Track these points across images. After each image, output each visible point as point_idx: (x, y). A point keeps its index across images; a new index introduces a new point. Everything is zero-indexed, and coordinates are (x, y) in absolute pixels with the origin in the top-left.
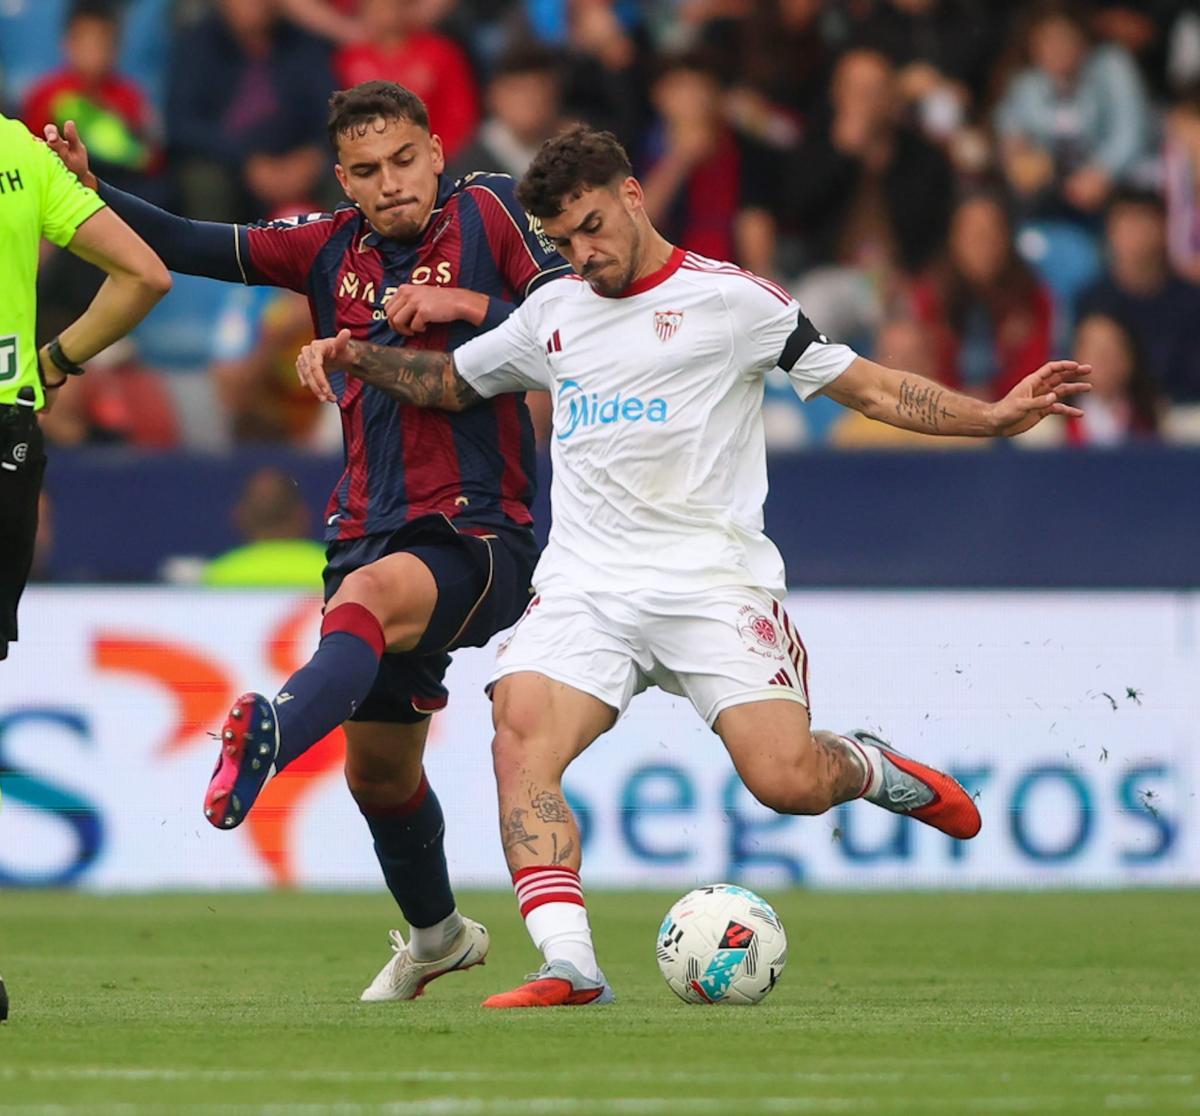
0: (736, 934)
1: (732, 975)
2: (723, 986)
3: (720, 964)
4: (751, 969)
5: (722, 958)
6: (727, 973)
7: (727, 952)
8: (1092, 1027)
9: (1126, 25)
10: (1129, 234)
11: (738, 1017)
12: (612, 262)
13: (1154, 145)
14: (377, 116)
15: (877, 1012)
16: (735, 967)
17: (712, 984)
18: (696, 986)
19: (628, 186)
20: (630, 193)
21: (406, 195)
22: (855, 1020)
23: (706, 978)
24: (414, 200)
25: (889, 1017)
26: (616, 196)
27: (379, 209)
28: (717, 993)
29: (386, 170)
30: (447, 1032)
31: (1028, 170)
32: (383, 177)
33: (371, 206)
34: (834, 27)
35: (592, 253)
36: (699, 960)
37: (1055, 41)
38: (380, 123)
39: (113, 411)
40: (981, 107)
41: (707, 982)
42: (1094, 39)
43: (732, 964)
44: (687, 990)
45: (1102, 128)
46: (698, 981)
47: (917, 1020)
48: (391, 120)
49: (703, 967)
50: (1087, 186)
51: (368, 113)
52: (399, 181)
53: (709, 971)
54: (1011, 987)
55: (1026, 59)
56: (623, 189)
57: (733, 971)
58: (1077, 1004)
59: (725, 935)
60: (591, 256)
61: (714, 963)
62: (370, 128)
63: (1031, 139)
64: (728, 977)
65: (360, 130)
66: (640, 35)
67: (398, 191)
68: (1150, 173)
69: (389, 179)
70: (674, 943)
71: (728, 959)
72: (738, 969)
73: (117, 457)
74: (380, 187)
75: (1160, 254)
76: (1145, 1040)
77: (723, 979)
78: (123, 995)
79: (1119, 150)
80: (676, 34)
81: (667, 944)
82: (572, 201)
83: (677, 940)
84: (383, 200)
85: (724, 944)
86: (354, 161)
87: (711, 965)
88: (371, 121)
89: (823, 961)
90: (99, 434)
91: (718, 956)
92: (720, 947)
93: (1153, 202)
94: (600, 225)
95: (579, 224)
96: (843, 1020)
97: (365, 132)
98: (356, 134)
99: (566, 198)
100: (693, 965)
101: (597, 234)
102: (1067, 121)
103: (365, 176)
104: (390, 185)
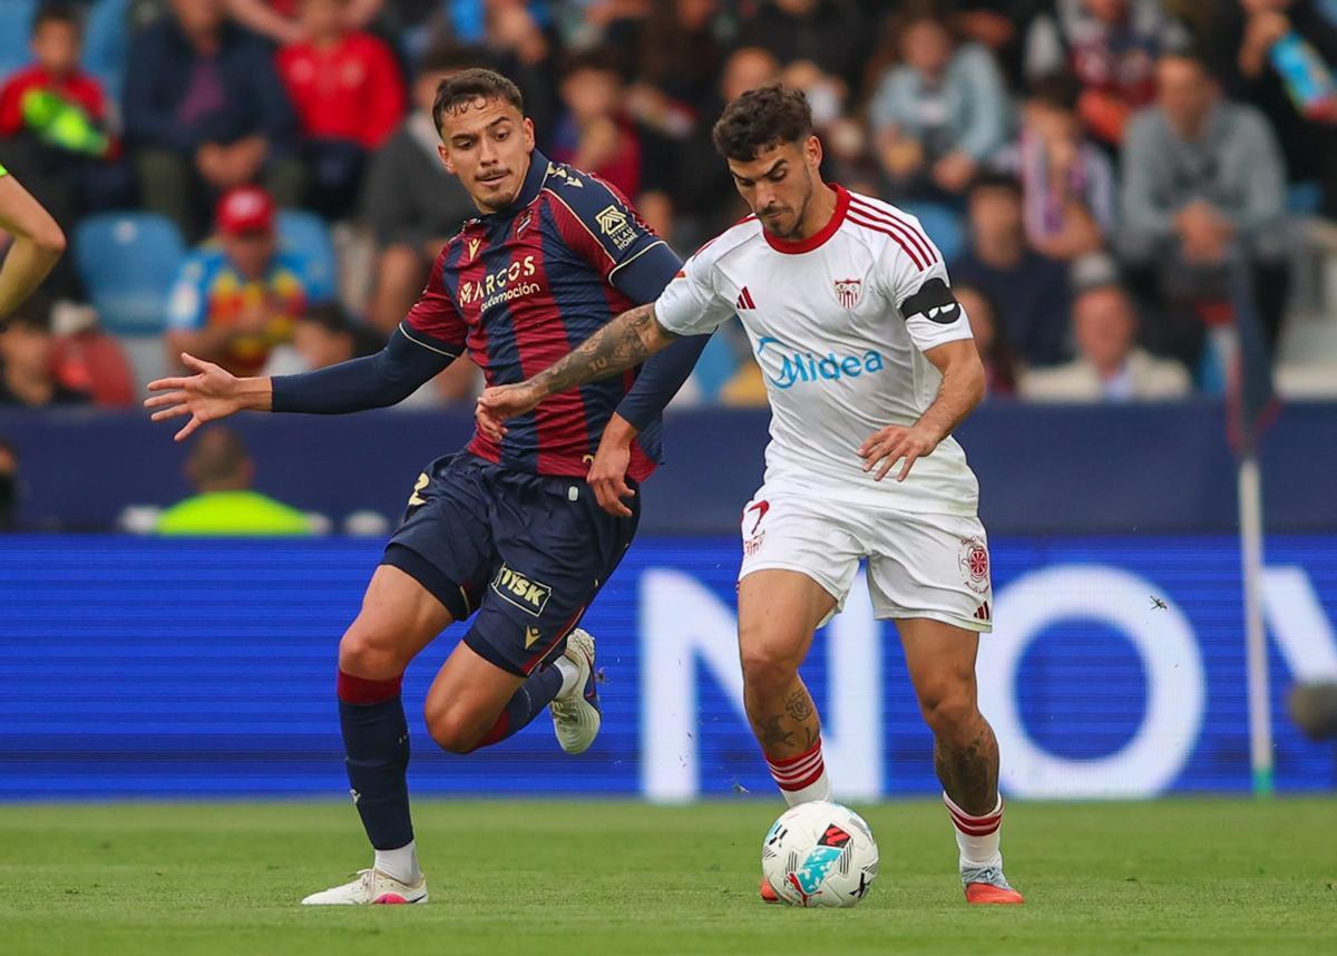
0: (835, 834)
1: (827, 870)
2: (817, 879)
3: (817, 859)
4: (844, 868)
5: (819, 853)
6: (822, 868)
7: (825, 849)
8: (957, 927)
9: (988, 25)
10: (990, 214)
11: (639, 918)
12: (788, 209)
13: (1012, 134)
14: (478, 95)
15: (764, 914)
16: (829, 863)
17: (807, 877)
18: (793, 880)
19: (811, 145)
20: (811, 151)
21: (501, 166)
22: (744, 921)
23: (802, 871)
24: (509, 172)
25: (775, 918)
26: (800, 151)
27: (478, 179)
28: (811, 887)
29: (485, 142)
30: (376, 932)
31: (900, 157)
32: (482, 149)
33: (471, 177)
34: (725, 28)
35: (772, 199)
36: (799, 854)
37: (923, 40)
38: (481, 101)
39: (77, 374)
40: (856, 101)
41: (803, 875)
42: (958, 39)
43: (828, 861)
44: (785, 883)
45: (966, 117)
46: (795, 874)
47: (799, 921)
48: (490, 99)
49: (802, 861)
50: (953, 170)
51: (470, 93)
52: (496, 153)
53: (807, 864)
54: (883, 891)
55: (897, 57)
56: (806, 146)
57: (828, 867)
58: (942, 907)
59: (825, 834)
60: (772, 202)
61: (811, 858)
62: (471, 106)
63: (902, 130)
64: (822, 872)
65: (462, 106)
66: (550, 33)
67: (495, 162)
68: (1007, 159)
69: (486, 151)
70: (778, 840)
71: (825, 855)
72: (833, 866)
73: (81, 415)
74: (479, 158)
75: (1018, 231)
76: (1004, 938)
77: (818, 873)
78: (85, 900)
79: (981, 138)
80: (583, 35)
81: (772, 842)
82: (767, 151)
83: (781, 837)
84: (481, 170)
85: (823, 841)
86: (455, 133)
87: (809, 859)
88: (472, 100)
89: (715, 868)
90: (64, 394)
91: (817, 851)
92: (819, 843)
93: (1011, 184)
94: (784, 175)
95: (766, 172)
96: (733, 921)
97: (467, 109)
98: (459, 112)
99: (762, 148)
100: (793, 858)
101: (782, 182)
102: (934, 112)
103: (466, 147)
104: (487, 156)
